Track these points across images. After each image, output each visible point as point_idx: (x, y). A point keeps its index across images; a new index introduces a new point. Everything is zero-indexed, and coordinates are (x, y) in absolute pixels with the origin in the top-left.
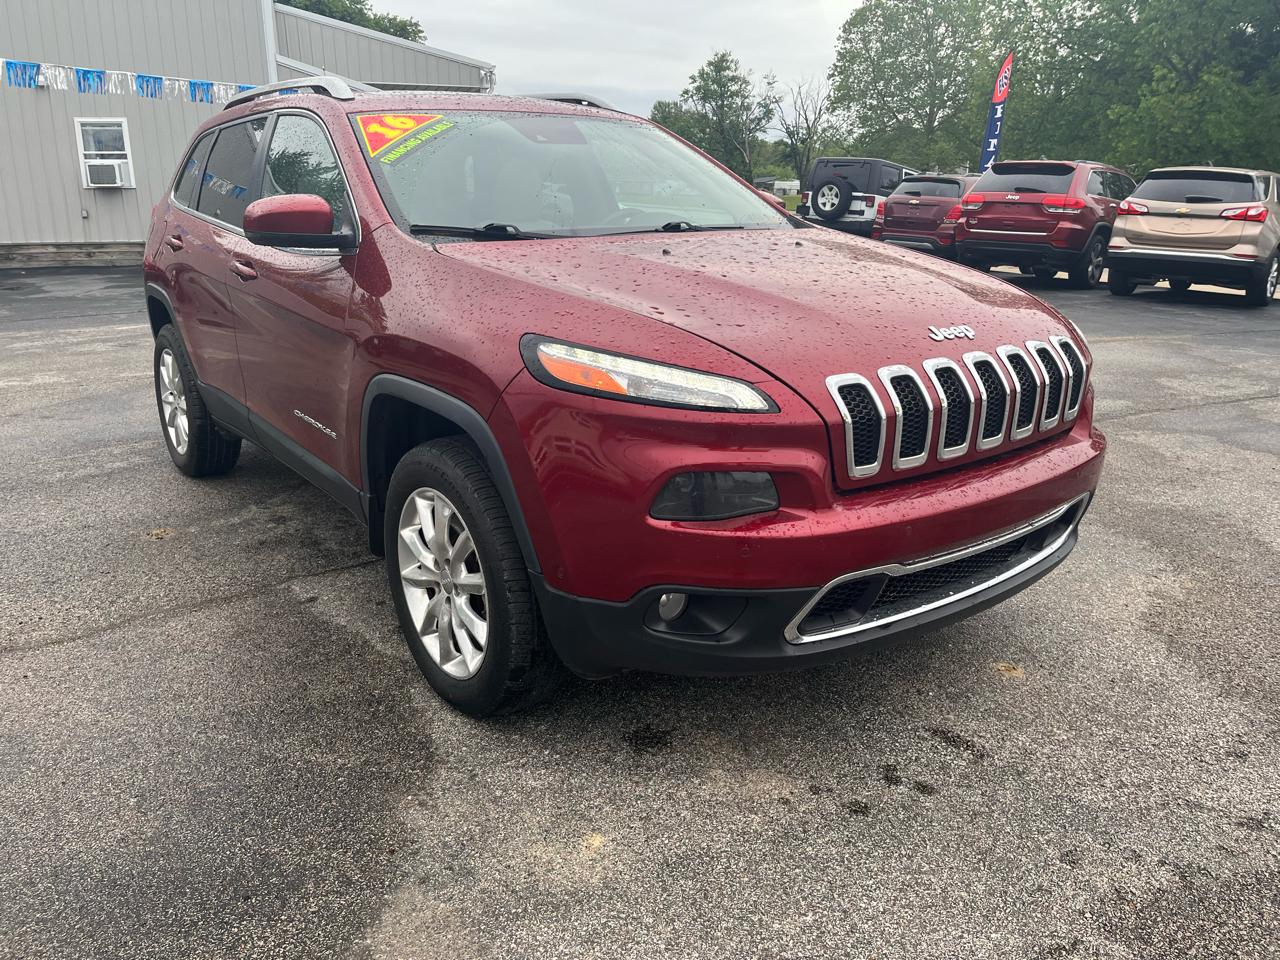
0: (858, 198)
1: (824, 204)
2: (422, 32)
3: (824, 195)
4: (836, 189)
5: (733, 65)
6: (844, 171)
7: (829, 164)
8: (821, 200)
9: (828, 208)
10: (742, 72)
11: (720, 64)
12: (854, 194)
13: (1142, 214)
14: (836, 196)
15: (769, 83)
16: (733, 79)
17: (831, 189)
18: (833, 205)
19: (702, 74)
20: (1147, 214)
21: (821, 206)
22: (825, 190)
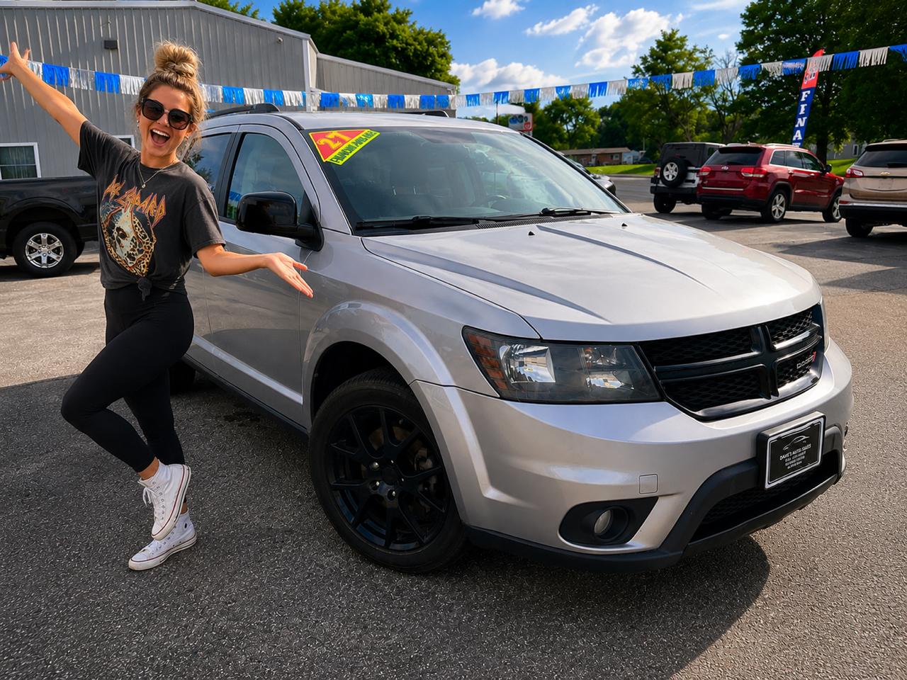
0: (692, 171)
3: (667, 170)
8: (665, 174)
13: (860, 177)
18: (673, 176)
20: (863, 177)
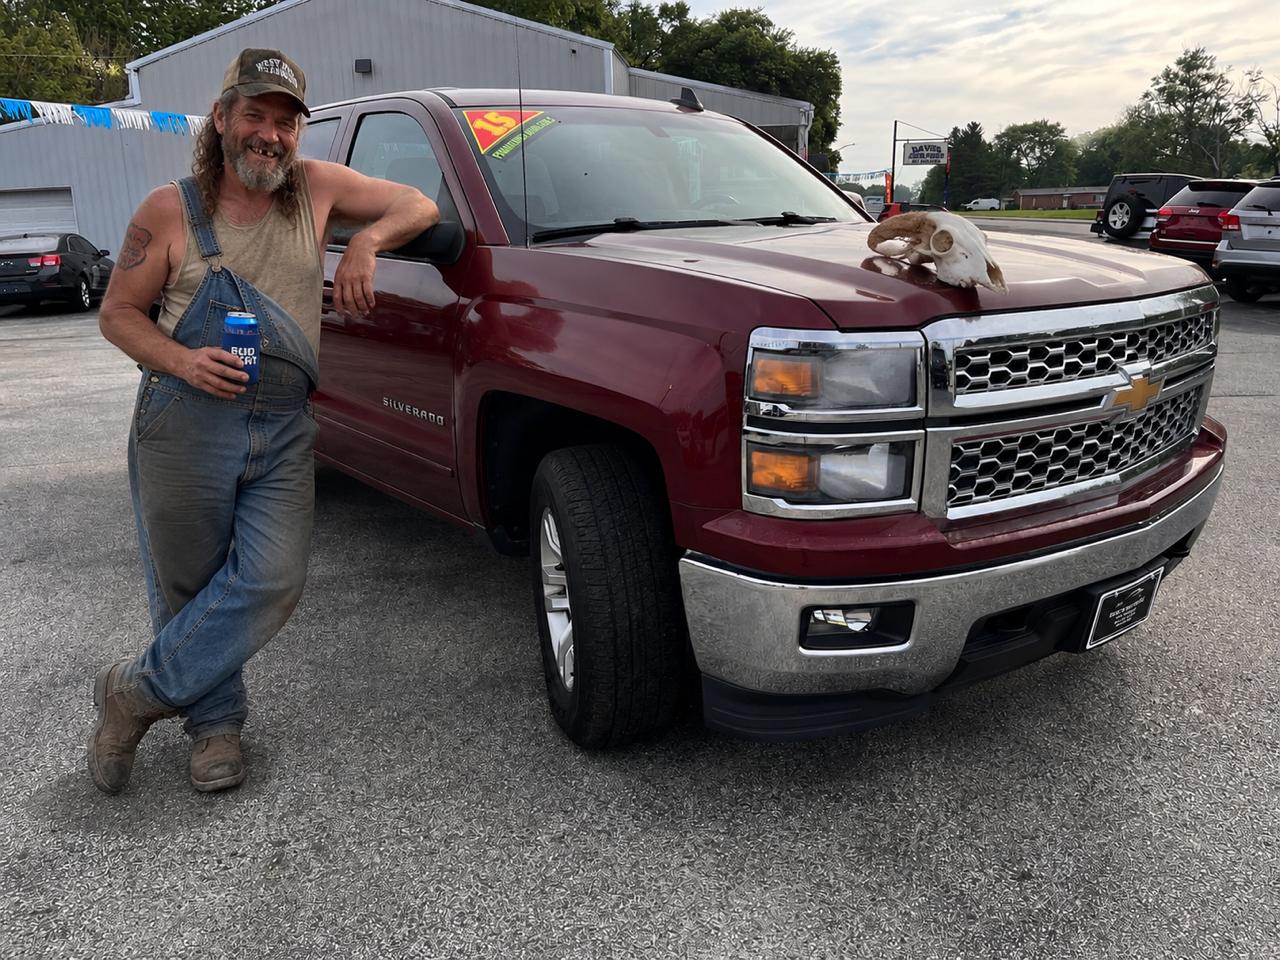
1: (1115, 222)
2: (838, 63)
4: (1126, 207)
5: (1208, 64)
6: (1138, 188)
7: (1127, 182)
9: (1118, 226)
10: (1217, 70)
11: (1191, 62)
12: (1148, 211)
14: (1127, 213)
15: (1252, 80)
16: (1208, 78)
17: (1121, 207)
19: (1167, 75)
21: (1112, 224)
22: (1116, 208)
